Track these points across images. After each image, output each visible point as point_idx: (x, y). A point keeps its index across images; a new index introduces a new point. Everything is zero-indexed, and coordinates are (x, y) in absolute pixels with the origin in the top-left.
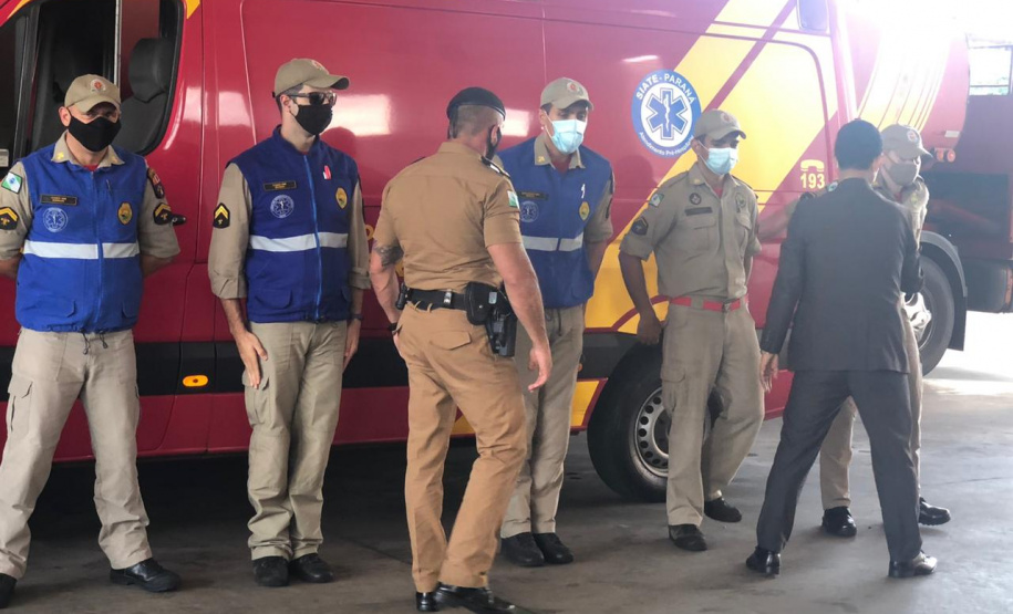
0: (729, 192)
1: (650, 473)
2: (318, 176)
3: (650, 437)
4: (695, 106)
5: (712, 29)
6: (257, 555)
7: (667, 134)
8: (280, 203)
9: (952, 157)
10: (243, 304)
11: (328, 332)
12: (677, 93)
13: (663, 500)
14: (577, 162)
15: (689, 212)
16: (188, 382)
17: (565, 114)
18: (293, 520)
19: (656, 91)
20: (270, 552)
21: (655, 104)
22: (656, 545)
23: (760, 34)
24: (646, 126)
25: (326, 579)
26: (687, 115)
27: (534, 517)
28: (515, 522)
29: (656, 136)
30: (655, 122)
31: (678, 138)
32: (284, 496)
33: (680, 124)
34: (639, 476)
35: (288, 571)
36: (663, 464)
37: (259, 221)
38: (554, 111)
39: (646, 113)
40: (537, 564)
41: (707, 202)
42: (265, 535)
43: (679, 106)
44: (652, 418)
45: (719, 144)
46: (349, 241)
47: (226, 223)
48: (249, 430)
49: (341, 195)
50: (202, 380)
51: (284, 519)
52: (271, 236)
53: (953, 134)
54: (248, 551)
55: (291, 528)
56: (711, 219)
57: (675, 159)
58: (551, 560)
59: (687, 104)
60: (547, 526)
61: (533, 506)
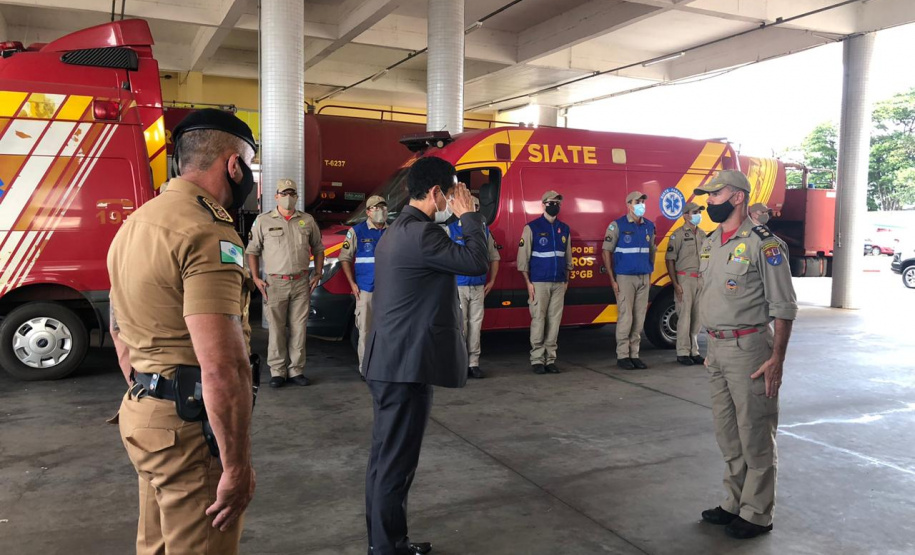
0: (698, 233)
1: (668, 339)
2: (556, 231)
3: (668, 324)
4: (683, 200)
5: (689, 171)
6: (533, 363)
7: (673, 211)
8: (543, 241)
9: (779, 214)
10: (529, 275)
11: (558, 285)
12: (676, 196)
13: (675, 348)
14: (642, 221)
15: (686, 240)
16: (504, 303)
17: (638, 202)
18: (546, 351)
19: (668, 195)
20: (539, 362)
21: (668, 200)
22: (674, 364)
23: (707, 172)
24: (665, 209)
25: (558, 372)
26: (680, 204)
27: (630, 352)
28: (624, 353)
29: (669, 212)
30: (668, 207)
31: (677, 212)
32: (542, 343)
33: (677, 207)
34: (664, 339)
35: (544, 369)
36: (674, 335)
37: (535, 246)
38: (634, 202)
39: (665, 204)
40: (633, 369)
41: (691, 236)
42: (536, 355)
43: (677, 201)
44: (668, 317)
45: (695, 213)
46: (565, 254)
47: (523, 245)
48: (531, 319)
49: (564, 239)
50: (509, 303)
51: (542, 350)
52: (540, 251)
53: (780, 205)
54: (530, 362)
55: (546, 353)
56: (693, 242)
57: (674, 221)
58: (637, 367)
59: (680, 200)
60: (635, 356)
61: (630, 348)
